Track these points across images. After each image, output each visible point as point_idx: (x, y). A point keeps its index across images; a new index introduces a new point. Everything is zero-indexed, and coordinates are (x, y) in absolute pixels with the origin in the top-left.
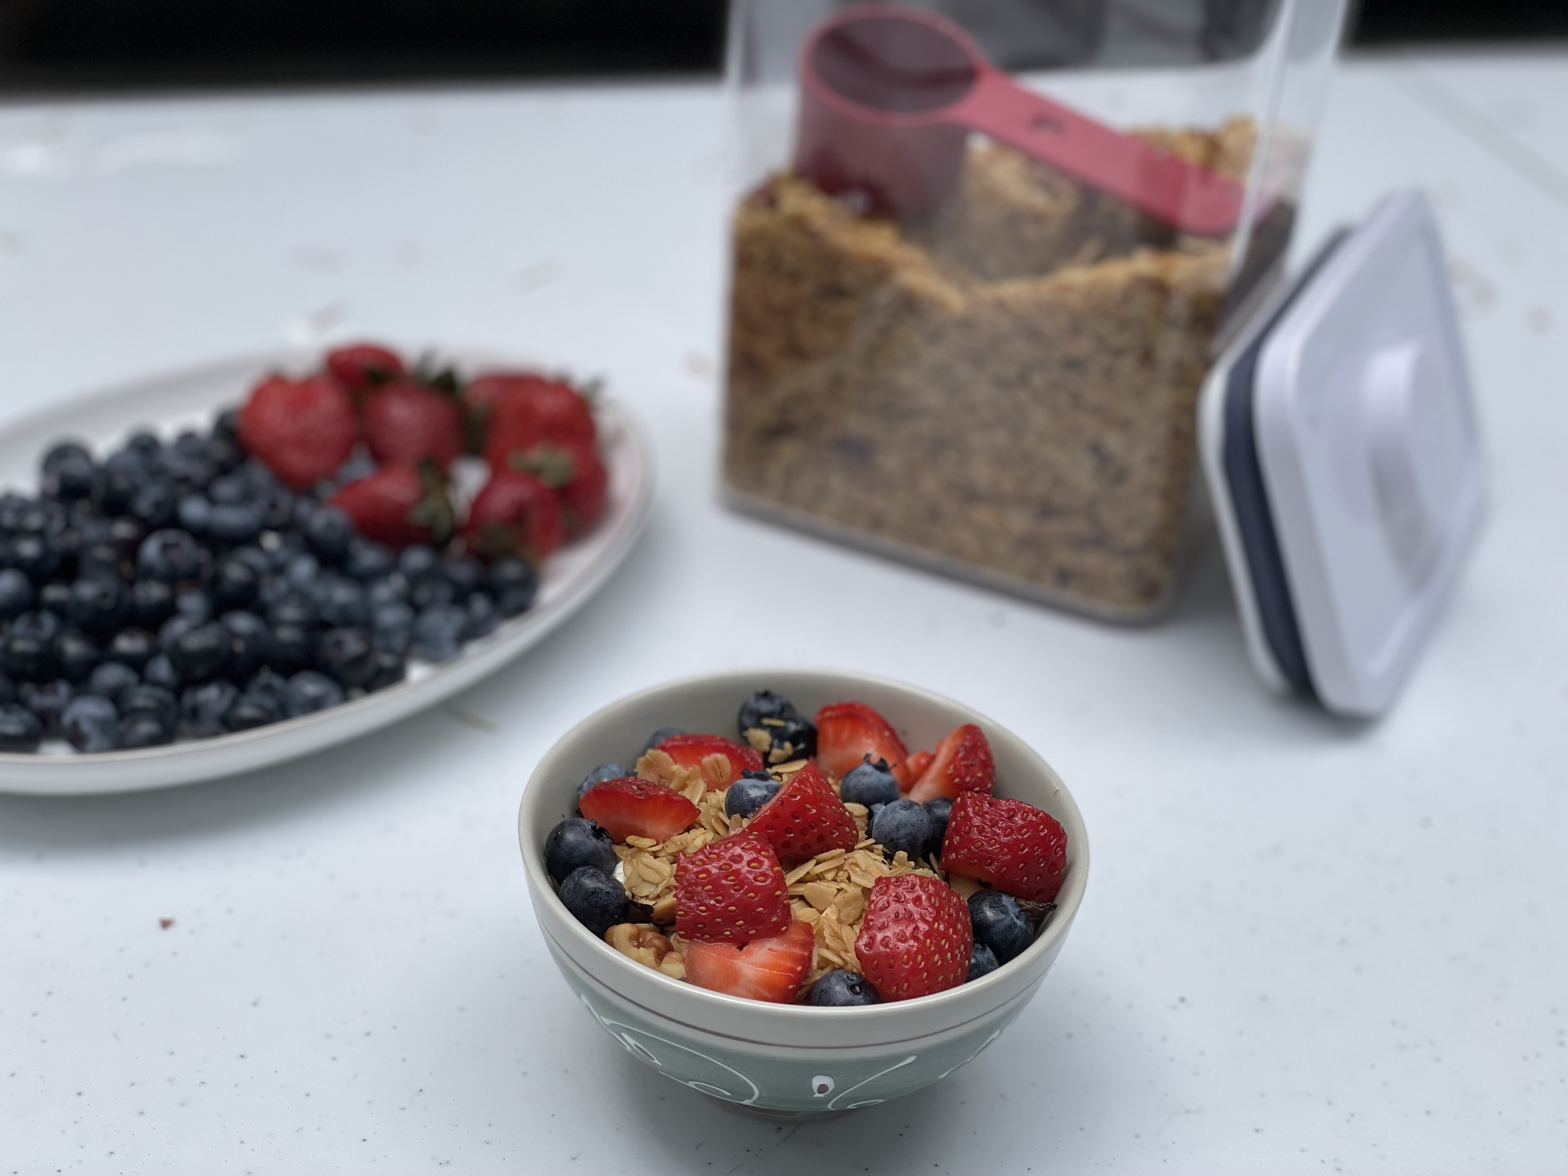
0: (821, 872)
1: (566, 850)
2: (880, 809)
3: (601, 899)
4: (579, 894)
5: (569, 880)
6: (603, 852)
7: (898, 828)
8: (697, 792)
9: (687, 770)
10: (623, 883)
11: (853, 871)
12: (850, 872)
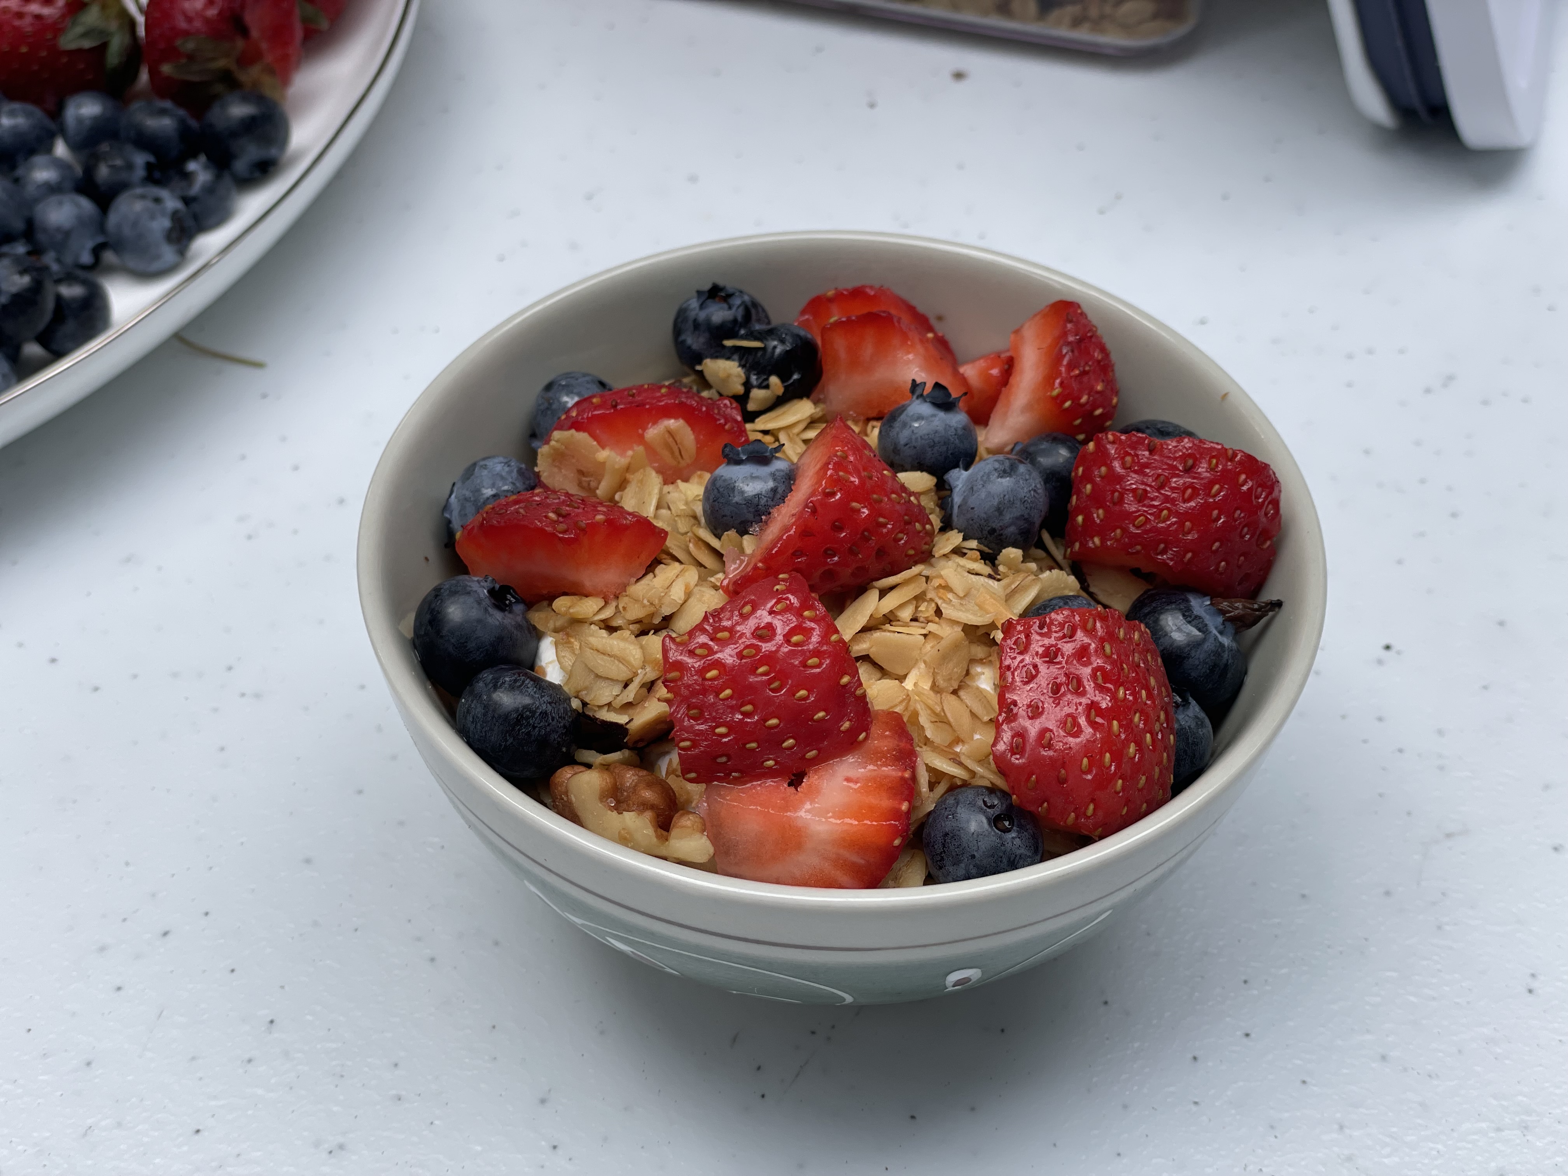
0: (891, 611)
1: (453, 641)
2: (959, 478)
3: (534, 727)
4: (495, 725)
5: (472, 701)
6: (515, 632)
7: (999, 510)
8: (650, 494)
9: (623, 454)
10: (562, 685)
11: (944, 600)
12: (939, 602)
